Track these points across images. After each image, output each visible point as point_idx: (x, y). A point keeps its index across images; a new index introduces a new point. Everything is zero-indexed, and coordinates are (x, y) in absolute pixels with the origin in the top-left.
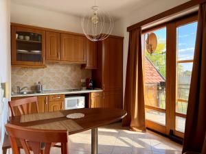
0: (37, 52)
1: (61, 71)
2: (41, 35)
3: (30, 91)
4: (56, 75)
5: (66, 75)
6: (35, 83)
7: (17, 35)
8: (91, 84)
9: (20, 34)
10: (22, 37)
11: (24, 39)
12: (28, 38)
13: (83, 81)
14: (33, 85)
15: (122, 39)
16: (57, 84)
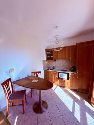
0: (52, 56)
1: (62, 62)
4: (60, 64)
5: (63, 64)
10: (48, 53)
12: (50, 53)
16: (60, 67)
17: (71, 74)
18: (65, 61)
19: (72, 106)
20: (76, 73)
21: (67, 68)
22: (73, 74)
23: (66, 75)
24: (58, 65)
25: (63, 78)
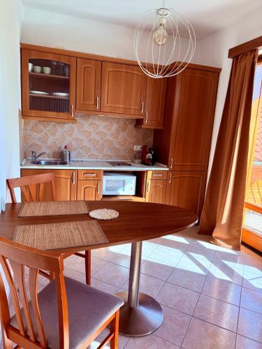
0: (63, 95)
1: (101, 129)
2: (69, 66)
3: (51, 159)
4: (94, 136)
5: (109, 137)
6: (60, 148)
7: (30, 65)
8: (149, 156)
9: (35, 62)
10: (38, 69)
11: (42, 72)
12: (47, 70)
13: (137, 148)
14: (57, 150)
15: (217, 72)
16: (93, 151)
17: (154, 172)
18: (115, 126)
19: (193, 264)
20: (168, 169)
21: (122, 153)
22: (159, 172)
23: (131, 182)
24: (86, 144)
25: (121, 192)
